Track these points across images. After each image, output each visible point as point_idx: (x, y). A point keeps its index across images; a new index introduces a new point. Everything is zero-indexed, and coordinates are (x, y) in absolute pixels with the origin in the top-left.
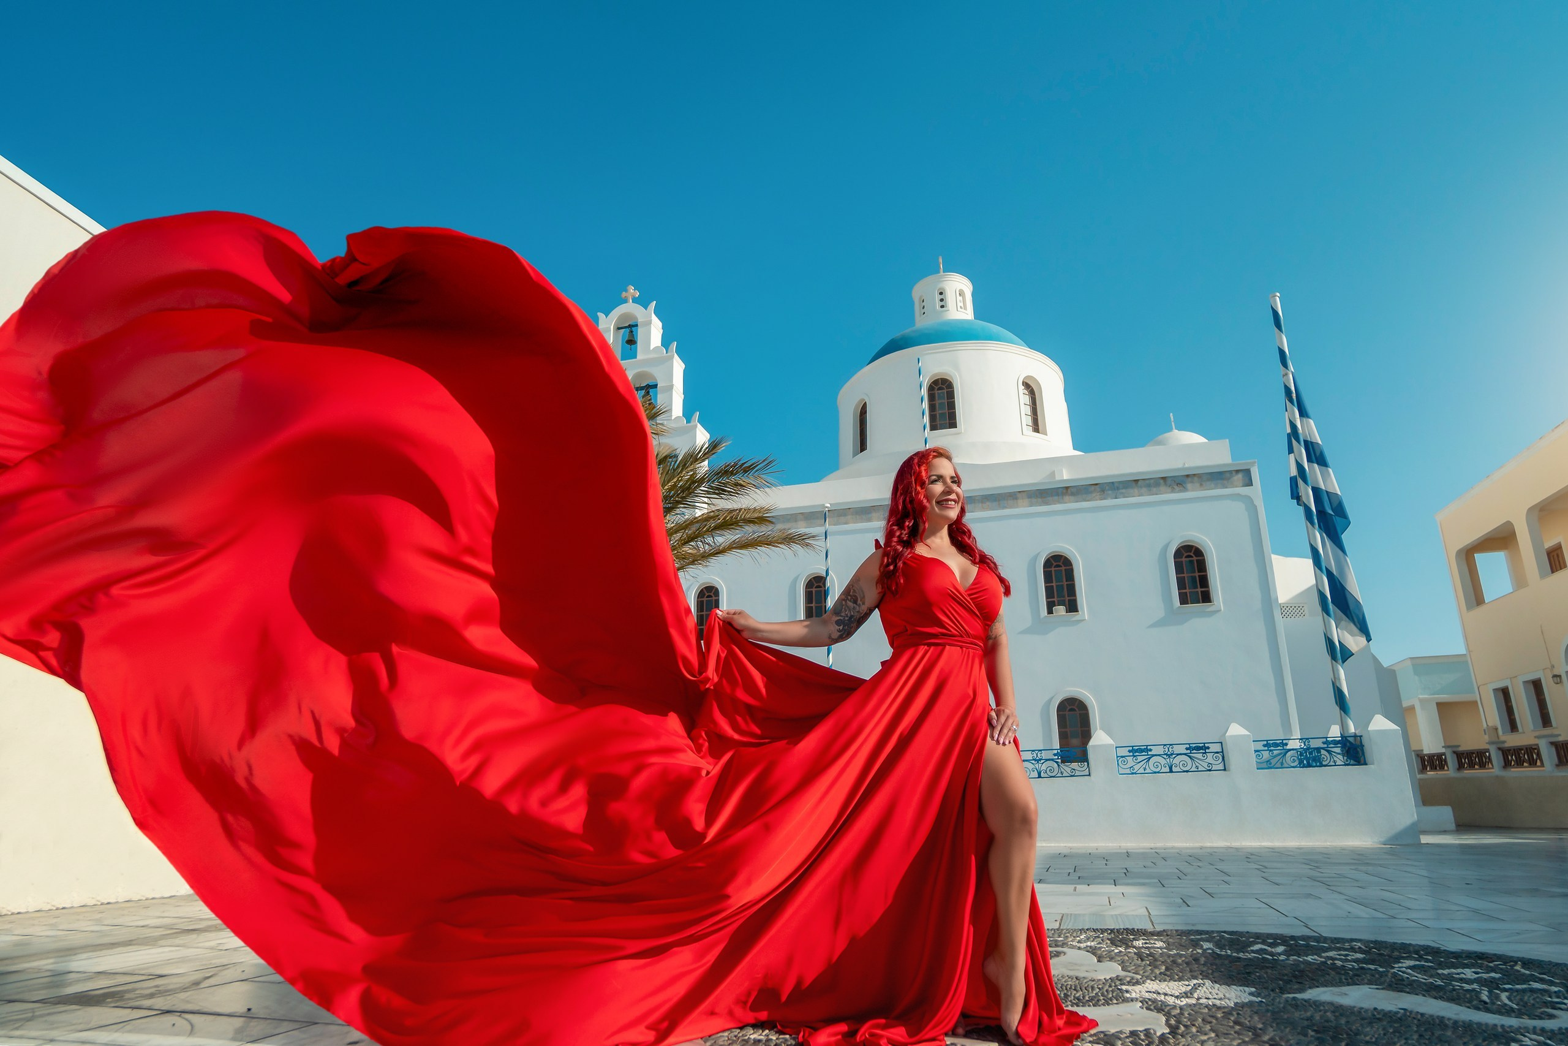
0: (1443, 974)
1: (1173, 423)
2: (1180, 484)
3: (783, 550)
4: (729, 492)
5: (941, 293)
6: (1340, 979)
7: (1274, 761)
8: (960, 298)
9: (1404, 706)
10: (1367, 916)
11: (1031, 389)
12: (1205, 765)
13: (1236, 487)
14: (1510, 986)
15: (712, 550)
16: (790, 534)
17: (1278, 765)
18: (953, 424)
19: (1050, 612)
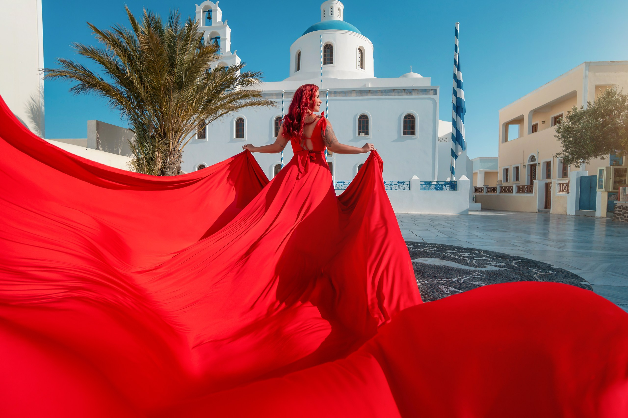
0: (459, 255)
1: (411, 70)
2: (410, 92)
3: (265, 107)
4: (246, 84)
5: (332, 9)
6: (427, 256)
7: (426, 188)
8: (339, 11)
9: (473, 172)
10: (443, 237)
11: (361, 51)
12: (403, 188)
13: (431, 95)
14: (477, 258)
15: (239, 105)
16: (268, 101)
17: (428, 189)
18: (332, 63)
19: (359, 135)
